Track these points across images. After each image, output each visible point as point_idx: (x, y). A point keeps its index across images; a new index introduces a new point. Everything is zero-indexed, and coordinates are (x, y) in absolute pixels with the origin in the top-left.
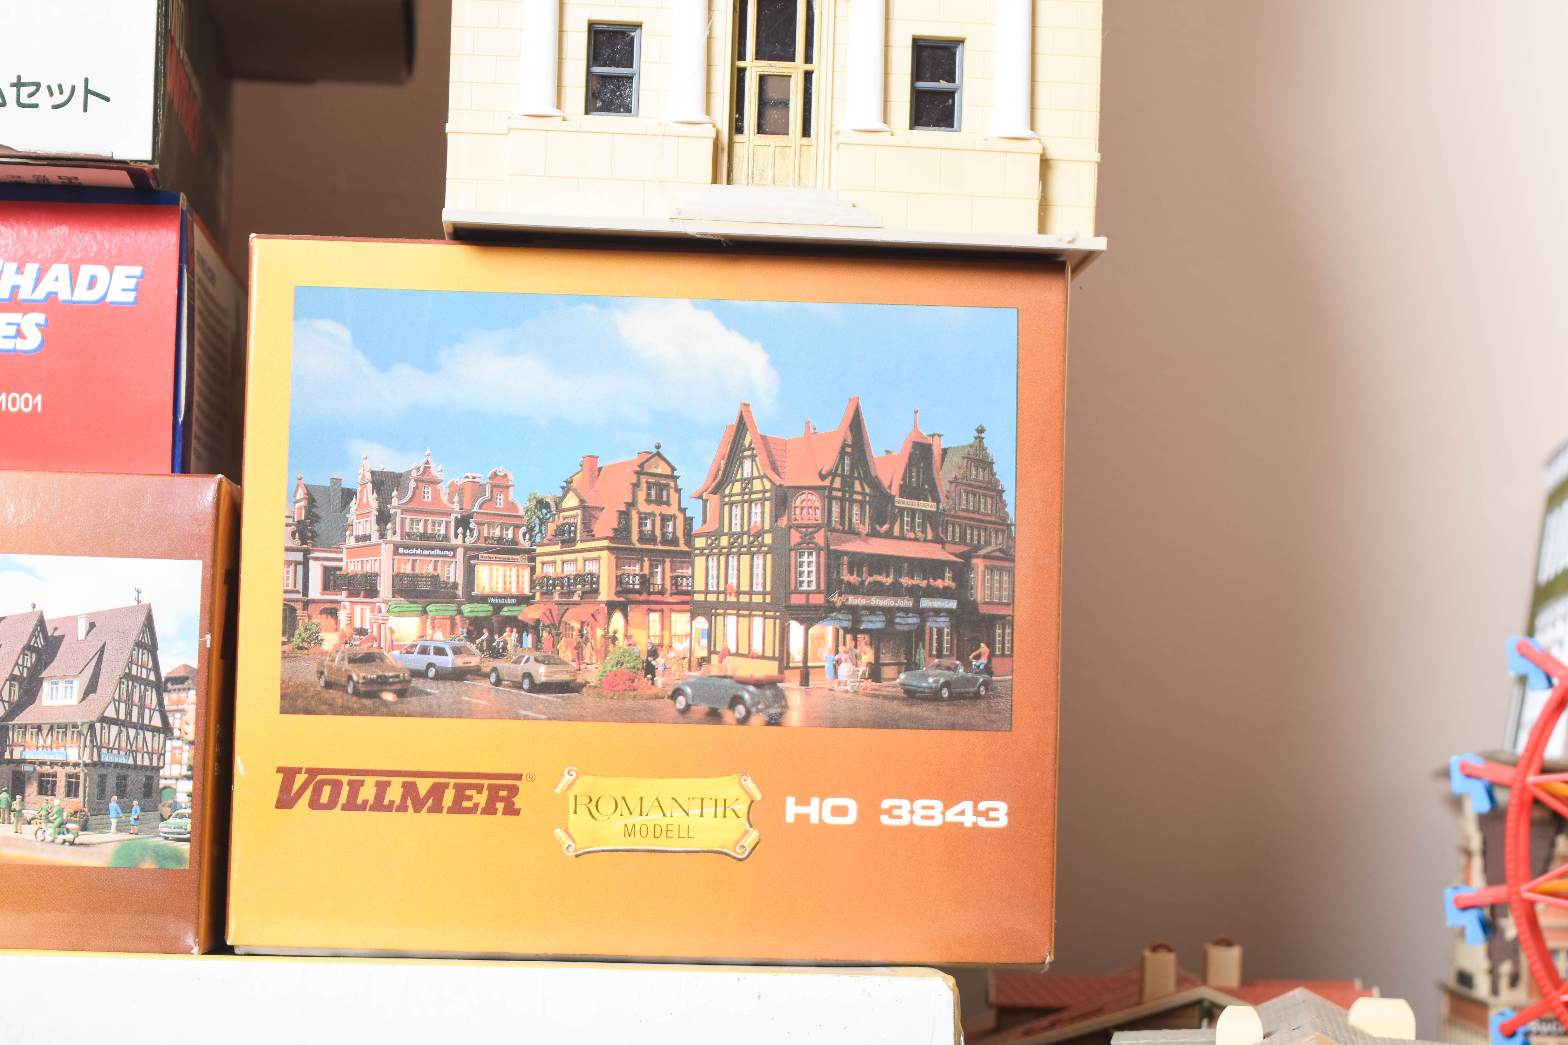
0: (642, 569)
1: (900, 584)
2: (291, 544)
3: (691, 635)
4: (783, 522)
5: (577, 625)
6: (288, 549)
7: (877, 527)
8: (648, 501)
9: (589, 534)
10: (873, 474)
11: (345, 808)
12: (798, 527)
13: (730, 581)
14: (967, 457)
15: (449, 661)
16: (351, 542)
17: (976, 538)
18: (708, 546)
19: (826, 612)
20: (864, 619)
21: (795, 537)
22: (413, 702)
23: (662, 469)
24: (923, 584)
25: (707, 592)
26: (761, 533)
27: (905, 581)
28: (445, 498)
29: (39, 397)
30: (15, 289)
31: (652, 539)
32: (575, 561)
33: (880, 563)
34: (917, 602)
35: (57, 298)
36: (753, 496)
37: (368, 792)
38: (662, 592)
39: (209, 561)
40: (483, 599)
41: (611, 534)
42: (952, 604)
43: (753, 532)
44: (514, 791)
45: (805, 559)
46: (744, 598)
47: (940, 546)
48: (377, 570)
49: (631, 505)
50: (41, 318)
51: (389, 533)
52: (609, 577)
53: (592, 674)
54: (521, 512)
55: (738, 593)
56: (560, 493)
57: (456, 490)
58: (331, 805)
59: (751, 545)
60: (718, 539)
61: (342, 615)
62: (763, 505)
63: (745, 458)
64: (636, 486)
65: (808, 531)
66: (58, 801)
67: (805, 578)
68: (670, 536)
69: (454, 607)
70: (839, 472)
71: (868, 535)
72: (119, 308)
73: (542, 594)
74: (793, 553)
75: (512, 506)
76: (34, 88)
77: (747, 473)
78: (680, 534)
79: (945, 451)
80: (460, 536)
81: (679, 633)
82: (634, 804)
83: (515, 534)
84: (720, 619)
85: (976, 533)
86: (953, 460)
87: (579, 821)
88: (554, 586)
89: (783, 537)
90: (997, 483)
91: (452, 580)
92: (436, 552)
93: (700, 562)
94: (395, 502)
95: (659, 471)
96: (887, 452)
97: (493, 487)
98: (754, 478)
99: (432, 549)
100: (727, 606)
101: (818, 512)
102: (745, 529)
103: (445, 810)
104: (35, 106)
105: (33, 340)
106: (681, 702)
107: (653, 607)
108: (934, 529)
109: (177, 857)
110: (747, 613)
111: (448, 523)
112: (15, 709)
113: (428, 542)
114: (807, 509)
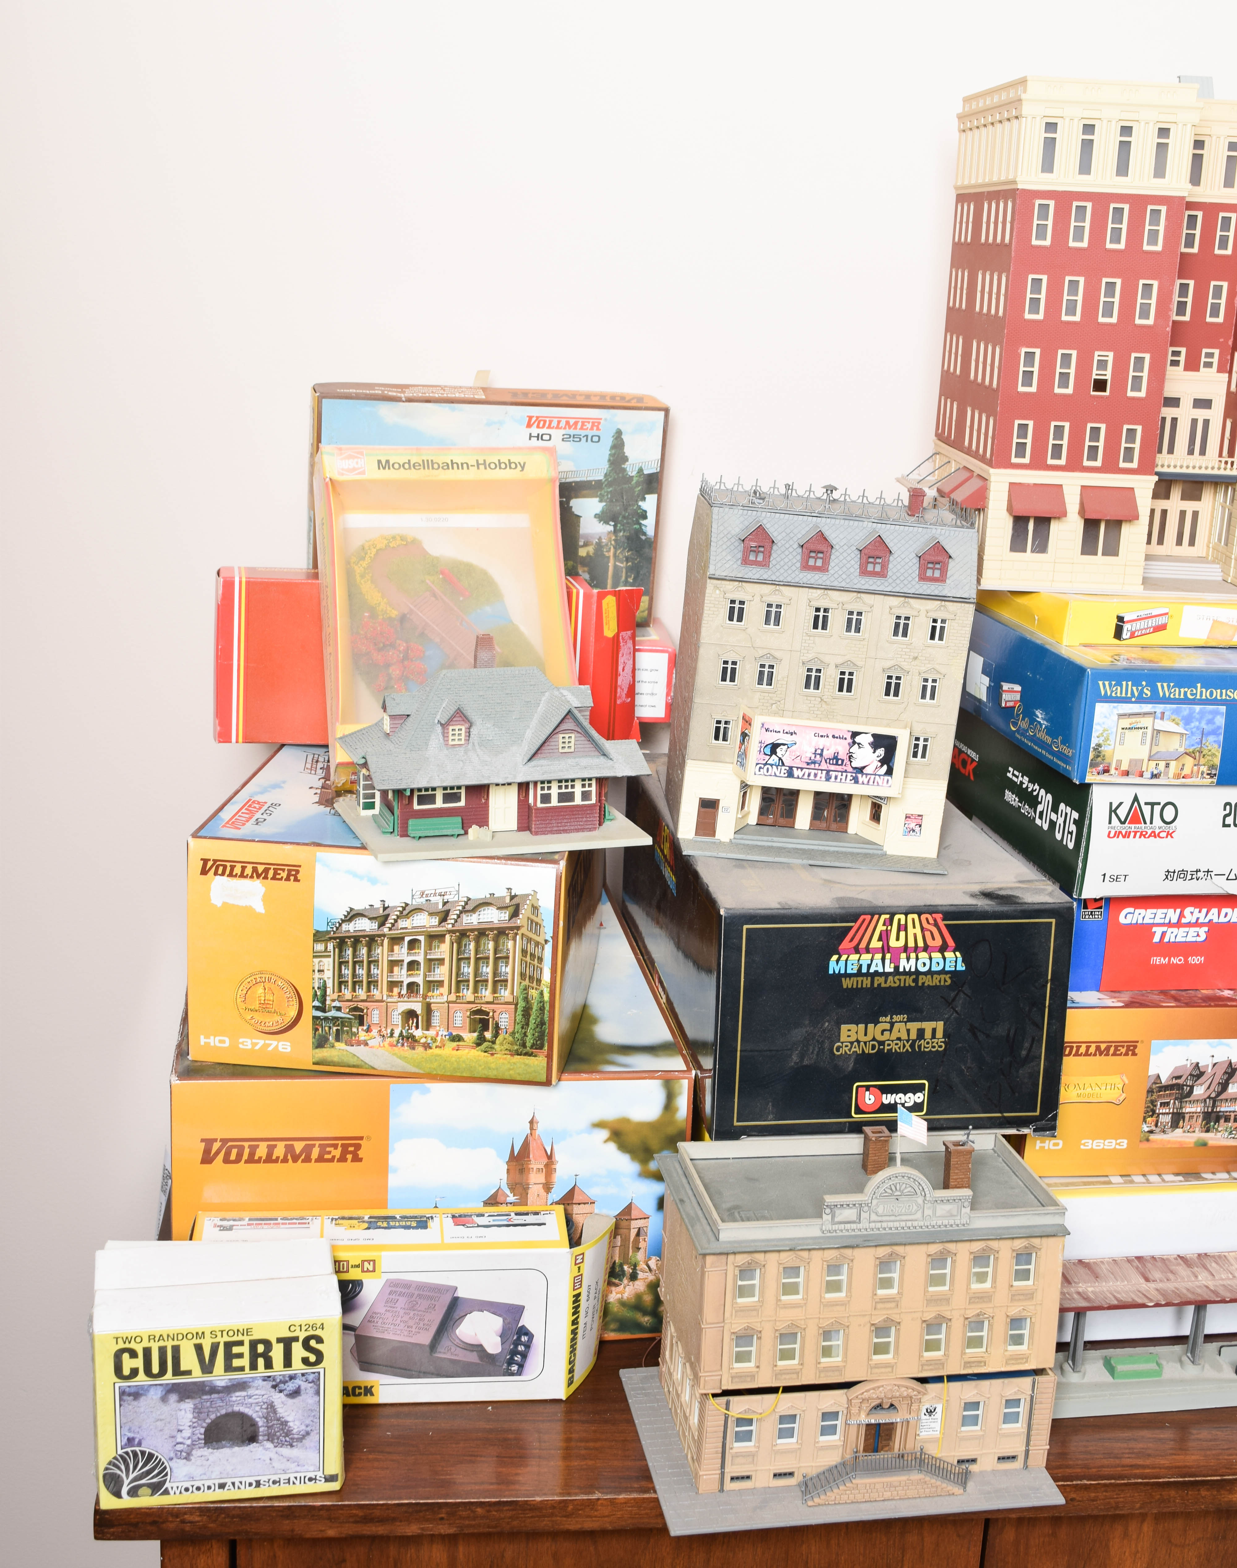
29: (1203, 958)
30: (1198, 919)
50: (1206, 929)
105: (1203, 937)
112: (1219, 1094)
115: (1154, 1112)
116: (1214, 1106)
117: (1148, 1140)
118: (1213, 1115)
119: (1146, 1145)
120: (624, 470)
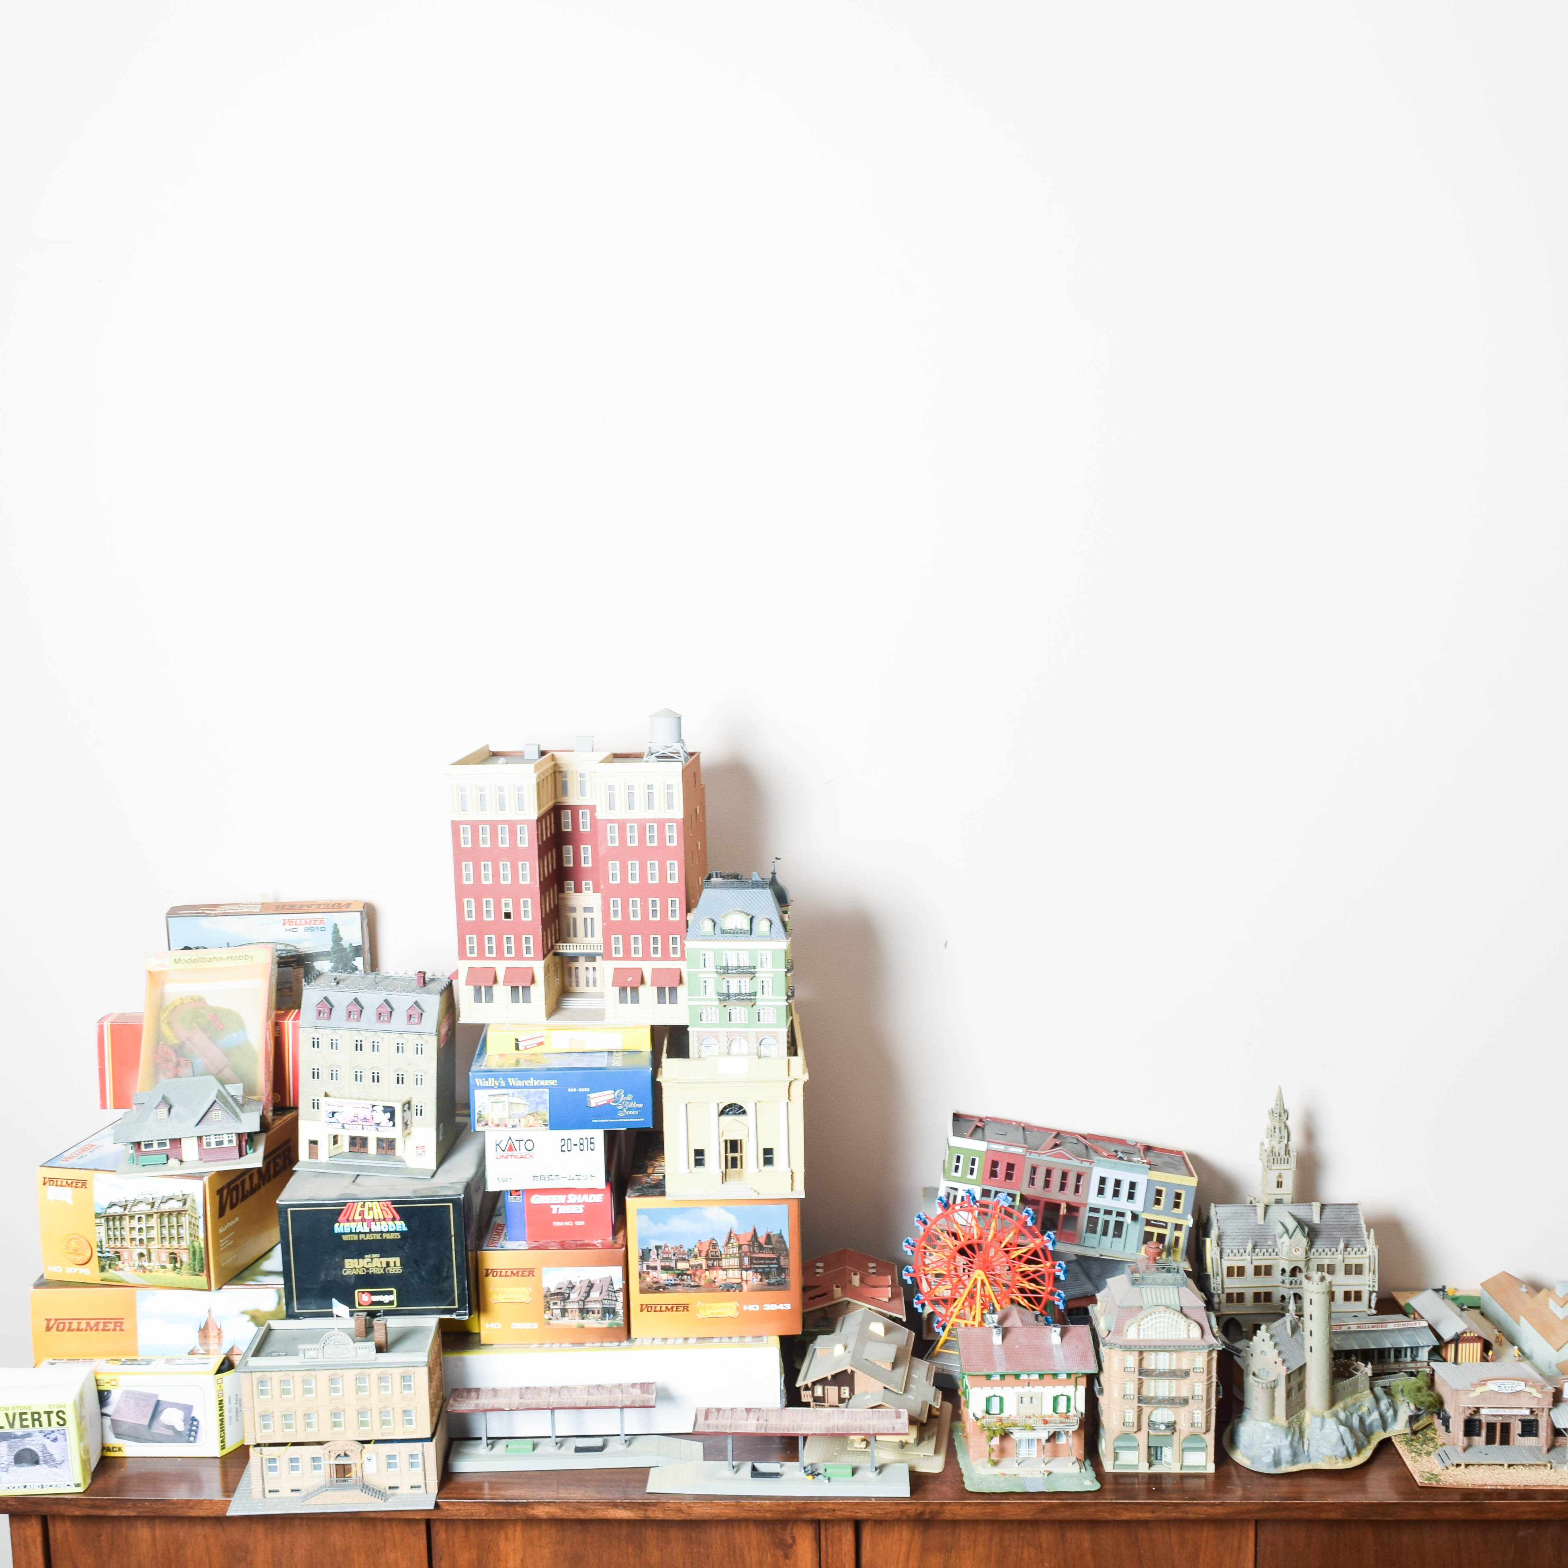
0: (712, 1262)
1: (765, 1262)
2: (639, 1261)
3: (722, 1275)
4: (740, 1251)
5: (699, 1274)
7: (760, 1251)
8: (712, 1249)
9: (700, 1256)
10: (759, 1241)
13: (730, 1264)
14: (778, 1236)
15: (673, 1282)
16: (651, 1260)
17: (781, 1252)
18: (725, 1257)
19: (750, 1269)
20: (758, 1270)
21: (743, 1254)
22: (666, 1290)
23: (714, 1242)
24: (770, 1262)
25: (725, 1266)
26: (736, 1254)
28: (670, 1250)
29: (583, 1222)
30: (577, 1201)
31: (713, 1256)
32: (697, 1261)
33: (761, 1259)
34: (769, 1266)
35: (585, 1202)
36: (734, 1246)
38: (716, 1267)
39: (622, 1265)
40: (679, 1270)
41: (705, 1255)
42: (777, 1266)
43: (734, 1253)
45: (745, 1258)
46: (733, 1267)
47: (773, 1254)
48: (657, 1265)
49: (709, 1249)
50: (583, 1206)
51: (659, 1258)
52: (705, 1264)
53: (703, 1283)
54: (686, 1252)
56: (694, 1248)
57: (672, 1248)
59: (734, 1256)
61: (650, 1274)
62: (736, 1248)
63: (732, 1239)
64: (709, 1246)
65: (745, 1253)
66: (596, 1315)
67: (746, 1262)
68: (717, 1255)
69: (673, 1272)
70: (752, 1241)
71: (758, 1253)
74: (743, 1258)
75: (684, 1251)
77: (732, 1242)
78: (719, 1255)
79: (774, 1235)
80: (674, 1258)
81: (720, 1274)
83: (685, 1256)
84: (728, 1271)
86: (775, 1237)
87: (702, 1312)
88: (694, 1266)
89: (740, 1254)
90: (785, 1241)
91: (672, 1266)
92: (669, 1261)
93: (723, 1260)
94: (660, 1251)
96: (761, 1236)
97: (680, 1247)
100: (730, 1269)
101: (748, 1249)
105: (581, 1211)
106: (721, 1288)
107: (714, 1270)
108: (772, 1251)
109: (621, 1324)
110: (734, 1270)
111: (671, 1255)
112: (586, 1298)
113: (667, 1259)
114: (745, 1248)
115: (549, 1307)
116: (584, 1305)
117: (549, 1324)
118: (585, 1310)
119: (548, 1326)
120: (341, 944)
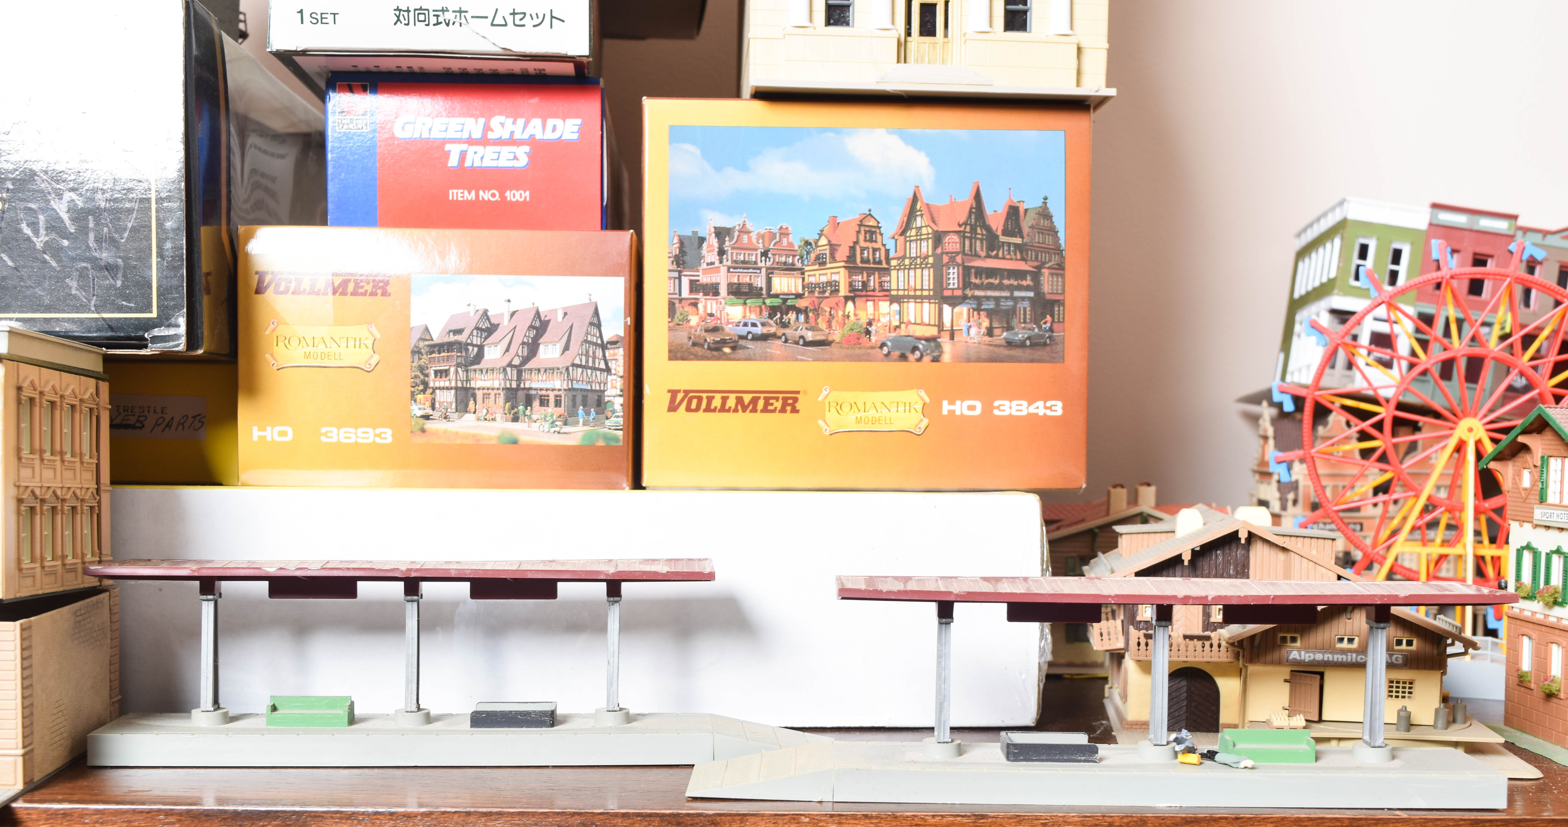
0: (862, 278)
1: (1003, 284)
2: (671, 268)
3: (890, 313)
4: (939, 251)
5: (828, 309)
6: (670, 271)
7: (990, 253)
8: (865, 240)
9: (833, 259)
10: (987, 223)
11: (705, 411)
12: (947, 253)
13: (910, 284)
14: (1038, 214)
15: (759, 330)
16: (704, 266)
17: (1043, 258)
18: (899, 265)
19: (964, 299)
20: (984, 303)
21: (946, 259)
22: (740, 353)
23: (872, 223)
24: (1015, 283)
25: (898, 290)
26: (927, 257)
27: (1006, 282)
28: (754, 241)
29: (528, 193)
30: (512, 133)
31: (868, 261)
32: (826, 274)
33: (991, 272)
34: (1012, 293)
35: (534, 138)
36: (922, 237)
37: (717, 402)
38: (874, 290)
39: (628, 278)
40: (776, 296)
41: (845, 259)
42: (1031, 294)
43: (923, 256)
44: (796, 400)
45: (951, 271)
46: (918, 293)
47: (1024, 263)
48: (719, 281)
49: (856, 243)
50: (527, 149)
51: (725, 261)
52: (845, 282)
53: (837, 335)
54: (796, 248)
55: (915, 290)
56: (817, 237)
57: (761, 236)
58: (697, 409)
59: (921, 263)
60: (903, 260)
61: (700, 306)
62: (927, 241)
63: (917, 216)
64: (858, 232)
65: (952, 256)
66: (551, 409)
67: (951, 281)
68: (877, 260)
69: (761, 300)
70: (969, 222)
71: (985, 257)
72: (569, 144)
73: (809, 292)
74: (944, 268)
75: (791, 244)
76: (523, 15)
77: (919, 225)
78: (883, 258)
79: (1026, 210)
80: (763, 262)
81: (883, 312)
82: (861, 406)
83: (793, 260)
84: (905, 304)
85: (1043, 255)
86: (1031, 215)
87: (831, 416)
88: (815, 288)
89: (938, 258)
90: (1055, 227)
91: (759, 286)
92: (750, 270)
93: (894, 273)
94: (727, 243)
95: (871, 224)
96: (995, 211)
97: (781, 234)
98: (922, 227)
99: (748, 269)
100: (909, 297)
101: (958, 245)
102: (918, 255)
103: (759, 411)
104: (524, 26)
105: (523, 161)
106: (885, 350)
107: (869, 298)
108: (1021, 253)
109: (616, 439)
110: (920, 301)
111: (756, 254)
112: (526, 360)
113: (745, 265)
114: (952, 243)
115: (426, 384)
116: (519, 379)
117: (423, 431)
118: (521, 395)
119: (419, 440)
